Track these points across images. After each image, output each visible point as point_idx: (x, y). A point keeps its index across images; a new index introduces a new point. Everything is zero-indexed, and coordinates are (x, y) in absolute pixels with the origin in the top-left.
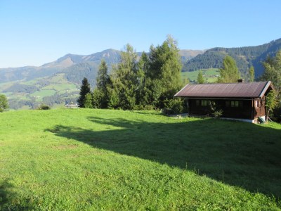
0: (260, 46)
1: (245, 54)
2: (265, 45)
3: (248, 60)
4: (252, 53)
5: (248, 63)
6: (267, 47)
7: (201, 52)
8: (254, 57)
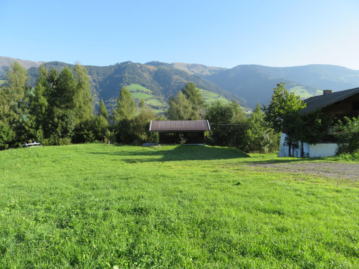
0: (106, 67)
1: (90, 73)
2: (110, 67)
3: (94, 81)
4: (97, 73)
5: (94, 84)
6: (113, 69)
7: (34, 63)
8: (101, 78)
